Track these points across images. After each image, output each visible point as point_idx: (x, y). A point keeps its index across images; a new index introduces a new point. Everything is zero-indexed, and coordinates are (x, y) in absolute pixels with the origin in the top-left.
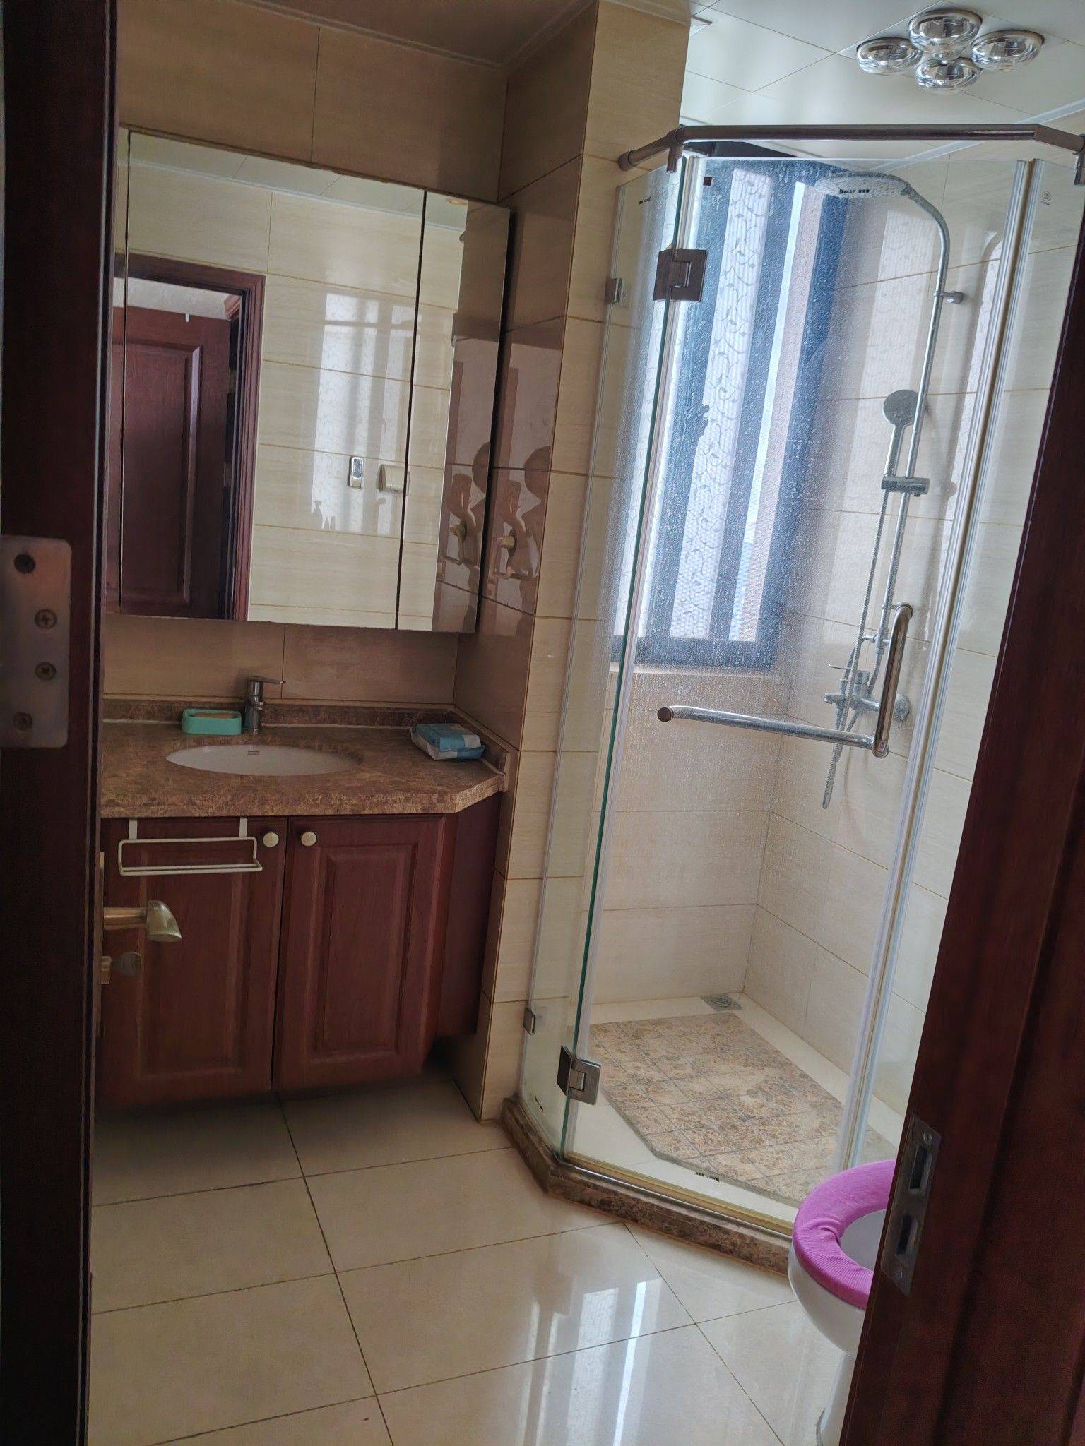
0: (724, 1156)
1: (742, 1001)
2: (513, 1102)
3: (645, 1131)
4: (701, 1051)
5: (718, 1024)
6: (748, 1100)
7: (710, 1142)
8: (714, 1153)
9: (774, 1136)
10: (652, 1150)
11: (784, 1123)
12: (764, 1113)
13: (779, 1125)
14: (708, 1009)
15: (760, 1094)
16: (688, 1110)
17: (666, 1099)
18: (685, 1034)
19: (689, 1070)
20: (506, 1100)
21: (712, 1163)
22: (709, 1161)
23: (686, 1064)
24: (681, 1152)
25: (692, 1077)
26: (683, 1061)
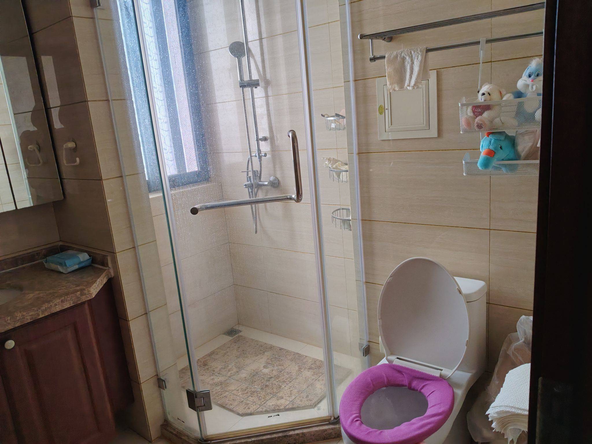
0: (270, 401)
1: (240, 328)
2: (166, 424)
3: (231, 407)
4: (236, 358)
5: (236, 343)
6: (266, 371)
7: (261, 398)
8: (265, 402)
9: (284, 381)
10: (238, 414)
11: (285, 374)
12: (275, 373)
13: (284, 375)
14: (229, 338)
15: (269, 366)
16: (244, 388)
17: (232, 388)
18: (225, 354)
19: (235, 370)
20: (162, 426)
21: (266, 407)
22: (265, 407)
23: (232, 367)
24: (251, 409)
25: (238, 372)
26: (230, 366)
